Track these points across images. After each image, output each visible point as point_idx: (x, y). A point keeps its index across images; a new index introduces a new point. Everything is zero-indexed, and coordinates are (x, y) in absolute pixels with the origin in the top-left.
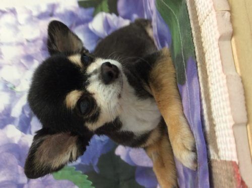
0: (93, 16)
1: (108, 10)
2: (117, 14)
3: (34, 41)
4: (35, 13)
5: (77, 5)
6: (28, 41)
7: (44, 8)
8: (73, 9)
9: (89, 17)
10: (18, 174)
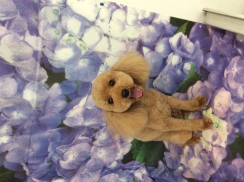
0: (175, 33)
1: (185, 31)
2: (188, 37)
3: (133, 41)
4: (140, 18)
5: (169, 21)
6: (129, 40)
7: (147, 15)
8: (165, 23)
9: (172, 33)
10: (102, 121)
